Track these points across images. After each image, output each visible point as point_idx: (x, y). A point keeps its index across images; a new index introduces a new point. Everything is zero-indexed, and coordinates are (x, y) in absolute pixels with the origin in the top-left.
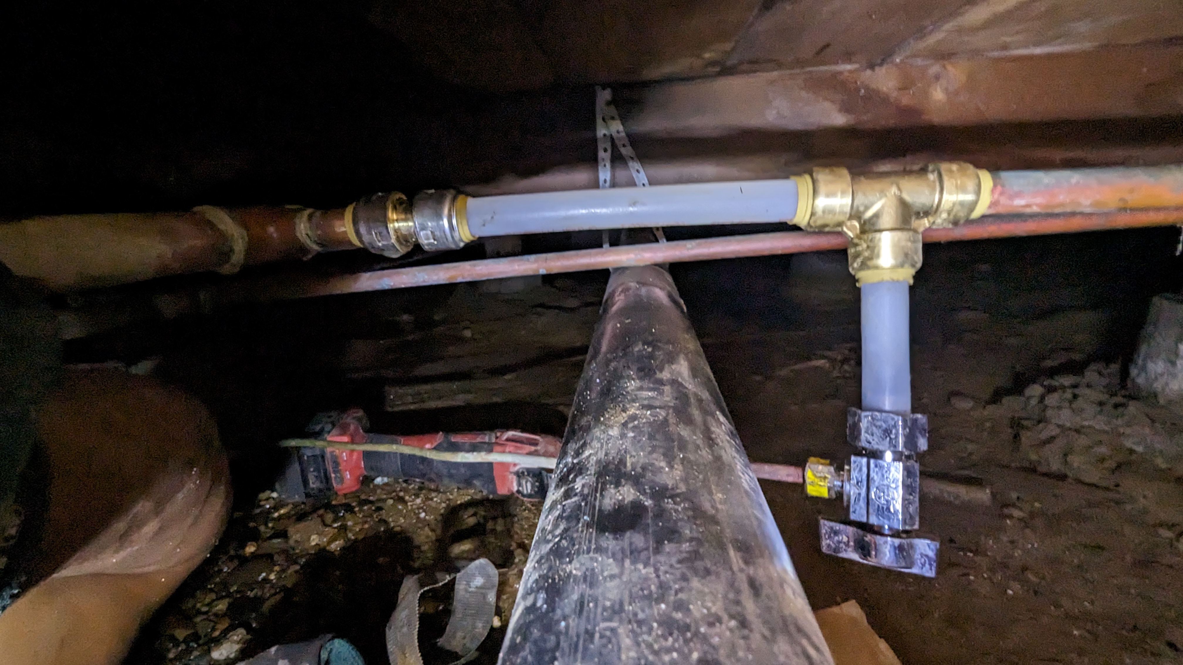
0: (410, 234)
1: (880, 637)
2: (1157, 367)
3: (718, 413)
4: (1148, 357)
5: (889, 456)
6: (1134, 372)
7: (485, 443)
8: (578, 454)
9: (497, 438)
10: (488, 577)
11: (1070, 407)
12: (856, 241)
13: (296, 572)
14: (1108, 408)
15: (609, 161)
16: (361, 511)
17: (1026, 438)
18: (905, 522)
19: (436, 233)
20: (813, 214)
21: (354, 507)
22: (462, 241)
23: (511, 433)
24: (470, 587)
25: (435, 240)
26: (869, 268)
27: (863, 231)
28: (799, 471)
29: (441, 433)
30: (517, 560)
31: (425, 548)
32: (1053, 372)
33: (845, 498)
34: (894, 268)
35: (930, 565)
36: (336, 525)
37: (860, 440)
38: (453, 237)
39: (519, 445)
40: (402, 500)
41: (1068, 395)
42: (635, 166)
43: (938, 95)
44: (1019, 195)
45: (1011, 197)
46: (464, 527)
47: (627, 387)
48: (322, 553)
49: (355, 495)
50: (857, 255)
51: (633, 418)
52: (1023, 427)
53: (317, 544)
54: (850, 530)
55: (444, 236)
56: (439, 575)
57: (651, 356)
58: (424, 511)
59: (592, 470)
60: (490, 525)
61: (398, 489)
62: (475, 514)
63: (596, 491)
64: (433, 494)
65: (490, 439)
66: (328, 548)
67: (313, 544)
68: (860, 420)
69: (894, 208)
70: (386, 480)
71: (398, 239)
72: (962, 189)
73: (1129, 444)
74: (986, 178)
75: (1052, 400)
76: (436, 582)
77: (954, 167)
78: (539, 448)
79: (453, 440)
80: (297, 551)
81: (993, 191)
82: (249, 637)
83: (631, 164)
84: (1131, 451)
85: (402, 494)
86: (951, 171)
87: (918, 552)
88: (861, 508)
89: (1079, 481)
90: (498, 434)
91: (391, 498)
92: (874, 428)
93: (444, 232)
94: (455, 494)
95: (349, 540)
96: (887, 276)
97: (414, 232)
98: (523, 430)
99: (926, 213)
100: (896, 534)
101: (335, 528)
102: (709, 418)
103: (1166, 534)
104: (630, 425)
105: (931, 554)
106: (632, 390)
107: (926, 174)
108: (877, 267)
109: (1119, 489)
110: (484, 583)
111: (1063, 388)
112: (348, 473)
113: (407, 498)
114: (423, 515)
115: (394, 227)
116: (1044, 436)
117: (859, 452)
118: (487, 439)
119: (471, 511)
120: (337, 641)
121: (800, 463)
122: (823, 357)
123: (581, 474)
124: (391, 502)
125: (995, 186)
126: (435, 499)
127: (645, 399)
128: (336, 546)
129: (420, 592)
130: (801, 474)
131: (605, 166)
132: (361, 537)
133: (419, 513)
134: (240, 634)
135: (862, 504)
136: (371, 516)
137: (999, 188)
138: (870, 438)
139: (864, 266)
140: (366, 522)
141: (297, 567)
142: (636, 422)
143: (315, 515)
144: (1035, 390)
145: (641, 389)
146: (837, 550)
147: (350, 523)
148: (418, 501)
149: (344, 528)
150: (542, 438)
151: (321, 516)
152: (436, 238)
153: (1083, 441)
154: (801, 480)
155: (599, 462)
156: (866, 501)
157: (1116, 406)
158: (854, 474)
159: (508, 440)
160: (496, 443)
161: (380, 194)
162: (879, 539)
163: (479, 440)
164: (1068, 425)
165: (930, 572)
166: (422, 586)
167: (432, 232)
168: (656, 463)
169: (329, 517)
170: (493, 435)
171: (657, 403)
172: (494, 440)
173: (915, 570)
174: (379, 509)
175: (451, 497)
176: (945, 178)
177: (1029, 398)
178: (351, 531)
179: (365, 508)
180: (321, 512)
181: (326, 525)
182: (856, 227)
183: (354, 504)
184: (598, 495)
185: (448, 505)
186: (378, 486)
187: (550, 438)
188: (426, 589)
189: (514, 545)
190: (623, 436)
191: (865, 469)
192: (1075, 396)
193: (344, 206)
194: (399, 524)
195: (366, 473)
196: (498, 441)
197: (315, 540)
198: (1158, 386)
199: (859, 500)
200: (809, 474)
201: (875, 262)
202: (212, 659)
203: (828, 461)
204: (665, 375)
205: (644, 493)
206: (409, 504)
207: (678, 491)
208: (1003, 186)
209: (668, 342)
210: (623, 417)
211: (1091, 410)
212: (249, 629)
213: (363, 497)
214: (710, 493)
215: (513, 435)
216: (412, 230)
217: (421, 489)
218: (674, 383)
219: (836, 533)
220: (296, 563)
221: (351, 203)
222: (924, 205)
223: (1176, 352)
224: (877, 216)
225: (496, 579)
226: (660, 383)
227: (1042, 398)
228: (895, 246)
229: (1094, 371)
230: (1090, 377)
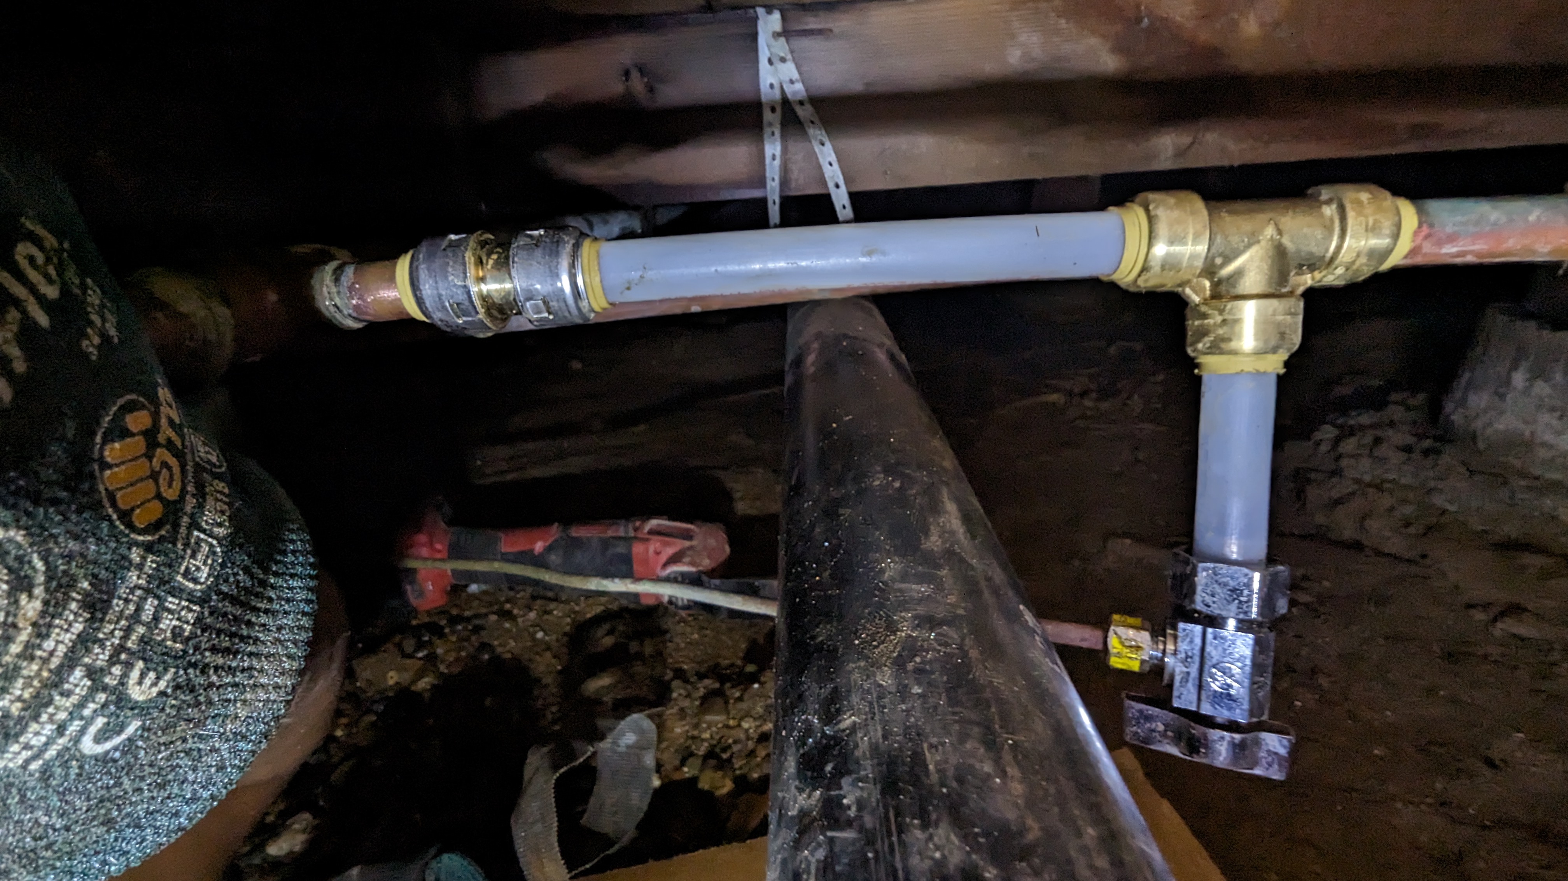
0: (508, 303)
1: (1162, 796)
2: (1479, 400)
3: (1021, 607)
4: (1470, 386)
5: (1232, 623)
6: (1449, 407)
7: (619, 538)
9: (636, 530)
10: (641, 732)
11: (1371, 455)
12: (1204, 309)
13: (373, 724)
14: (1416, 456)
15: (778, 126)
16: (453, 632)
17: (1313, 493)
18: (1252, 713)
19: (551, 304)
20: (1144, 269)
21: (442, 628)
22: (593, 311)
23: (654, 523)
24: (619, 746)
25: (550, 313)
26: (1222, 352)
27: (1216, 296)
28: (1099, 634)
29: (556, 524)
30: (675, 695)
31: (548, 680)
32: (1344, 406)
33: (1166, 677)
34: (1259, 353)
35: (1280, 765)
36: (420, 655)
37: (1193, 601)
38: (579, 309)
39: (667, 539)
40: (507, 615)
41: (1368, 439)
42: (816, 133)
44: (1452, 239)
45: (1440, 243)
46: (599, 650)
47: (882, 571)
48: (404, 693)
49: (442, 612)
50: (1203, 333)
51: (911, 648)
52: (1309, 481)
53: (397, 683)
54: (1170, 716)
55: (564, 308)
56: (577, 745)
57: (901, 499)
58: (542, 630)
60: (634, 647)
61: (503, 599)
62: (610, 632)
63: (889, 834)
64: (552, 606)
65: (626, 532)
66: (413, 688)
67: (391, 682)
68: (1194, 573)
69: (1269, 262)
70: (484, 587)
71: (488, 313)
72: (1373, 230)
73: (1439, 500)
74: (1408, 211)
75: (1349, 445)
76: (576, 758)
77: (1364, 196)
78: (694, 543)
79: (574, 534)
80: (369, 694)
81: (1416, 234)
82: (316, 822)
83: (811, 131)
84: (1444, 512)
85: (508, 606)
86: (1359, 203)
87: (1264, 748)
88: (1189, 691)
89: (1379, 553)
90: (638, 524)
91: (494, 613)
92: (1216, 586)
93: (565, 301)
94: (583, 605)
95: (442, 674)
96: (1249, 365)
97: (515, 300)
98: (672, 518)
99: (1312, 264)
100: (1236, 728)
101: (420, 659)
102: (1017, 628)
103: (1479, 616)
104: (910, 666)
105: (1283, 752)
106: (893, 580)
107: (1320, 207)
108: (1234, 353)
109: (1428, 561)
110: (637, 741)
111: (1362, 428)
112: (430, 583)
113: (515, 611)
114: (540, 635)
115: (481, 291)
116: (1335, 494)
117: (1191, 617)
118: (621, 533)
119: (606, 627)
121: (1104, 625)
122: (1057, 390)
123: (849, 773)
124: (493, 618)
125: (1420, 225)
126: (555, 612)
127: (920, 601)
128: (424, 684)
129: (555, 777)
130: (1101, 640)
131: (773, 134)
132: (456, 670)
133: (536, 632)
134: (303, 820)
135: (1191, 688)
136: (468, 639)
137: (1425, 230)
138: (1208, 599)
139: (1216, 348)
140: (460, 649)
141: (373, 718)
142: (918, 659)
143: (390, 646)
144: (1327, 432)
145: (904, 578)
146: (1147, 740)
147: (440, 651)
148: (532, 615)
149: (432, 658)
150: (698, 526)
151: (399, 646)
152: (552, 310)
153: (1387, 501)
154: (1100, 647)
156: (1197, 682)
157: (1426, 453)
158: (1183, 646)
159: (651, 532)
160: (635, 538)
161: (453, 237)
162: (1215, 734)
163: (610, 533)
164: (1367, 478)
165: (1276, 774)
166: (555, 767)
167: (544, 302)
168: (978, 766)
169: (409, 645)
170: (630, 526)
171: (940, 613)
172: (632, 534)
173: (1257, 771)
174: (477, 629)
175: (577, 608)
176: (1351, 215)
177: (1318, 444)
178: (442, 661)
179: (460, 627)
180: (397, 638)
181: (405, 656)
182: (1205, 288)
183: (443, 622)
184: (894, 839)
185: (574, 621)
186: (474, 597)
187: (708, 527)
189: (669, 675)
190: (903, 692)
191: (1198, 641)
192: (1378, 441)
193: (393, 256)
194: (508, 648)
195: (455, 582)
196: (639, 535)
197: (393, 678)
198: (1478, 424)
199: (1187, 681)
200: (1114, 643)
201: (1233, 345)
202: (268, 855)
203: (1137, 621)
204: (934, 542)
205: (976, 848)
206: (520, 620)
207: (1031, 837)
208: (1431, 226)
209: (920, 467)
210: (894, 646)
211: (1396, 458)
212: (316, 812)
213: (454, 612)
215: (659, 525)
216: (512, 298)
217: (534, 598)
218: (951, 555)
219: (1149, 718)
220: (369, 711)
221: (406, 252)
222: (1311, 254)
223: (1508, 382)
224: (1239, 273)
225: (654, 736)
226: (930, 560)
227: (1337, 441)
228: (1264, 324)
229: (1396, 403)
230: (1395, 412)
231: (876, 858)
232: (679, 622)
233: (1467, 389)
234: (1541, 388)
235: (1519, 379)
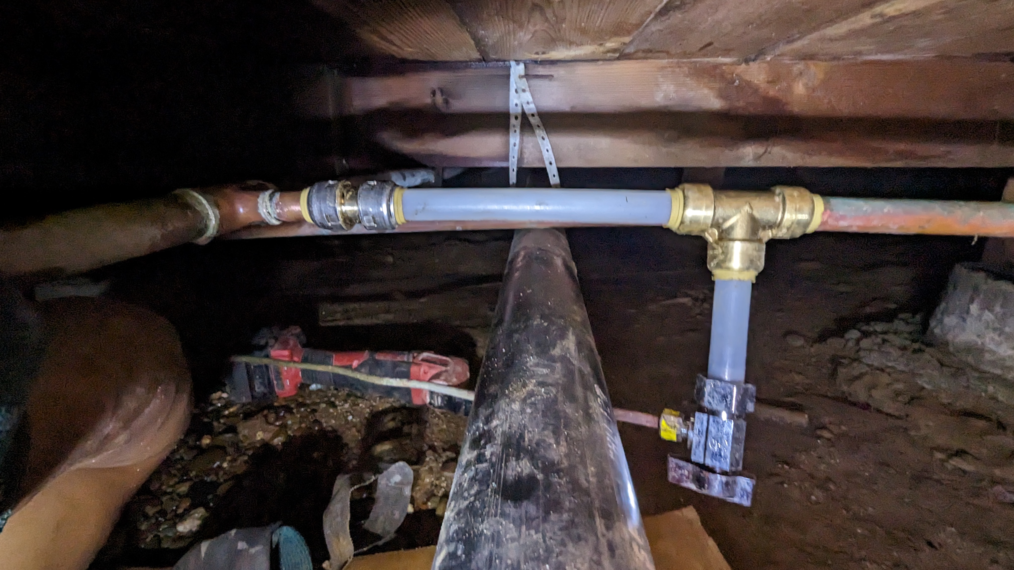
0: (355, 217)
1: (709, 535)
2: (950, 321)
3: (596, 386)
4: (945, 312)
5: (724, 416)
6: (933, 323)
7: (403, 362)
8: (488, 421)
9: (414, 358)
10: (404, 475)
11: (879, 350)
12: (715, 245)
13: (246, 462)
14: (909, 353)
15: (519, 127)
16: (298, 412)
17: (842, 371)
18: (732, 465)
19: (376, 219)
20: (682, 223)
21: (292, 409)
22: (397, 224)
23: (425, 355)
24: (390, 482)
25: (375, 223)
26: (721, 267)
27: (721, 239)
28: (656, 419)
29: (367, 351)
30: (427, 459)
31: (352, 445)
32: (870, 319)
33: (689, 443)
34: (741, 270)
35: (748, 497)
36: (277, 424)
37: (703, 401)
38: (390, 222)
39: (432, 365)
40: (332, 404)
41: (879, 340)
42: (540, 132)
43: (799, 88)
44: (843, 218)
45: (837, 220)
46: (385, 429)
47: (527, 362)
48: (266, 446)
49: (293, 399)
50: (714, 257)
51: (531, 394)
52: (841, 364)
53: (262, 439)
54: (690, 466)
55: (383, 221)
56: (366, 475)
57: (546, 331)
58: (352, 414)
59: (499, 440)
60: (406, 429)
61: (330, 395)
62: (393, 419)
63: (502, 462)
64: (359, 401)
65: (408, 359)
66: (271, 443)
67: (259, 438)
68: (705, 385)
69: (746, 223)
70: (319, 386)
71: (345, 221)
72: (799, 210)
73: (920, 382)
74: (819, 202)
75: (865, 343)
76: (365, 481)
77: (796, 193)
78: (448, 368)
79: (377, 358)
80: (246, 444)
81: (823, 214)
82: (207, 515)
83: (537, 132)
84: (923, 388)
85: (333, 399)
86: (792, 196)
87: (739, 485)
88: (700, 451)
89: (879, 411)
90: (415, 355)
91: (324, 402)
92: (715, 393)
93: (383, 218)
94: (377, 402)
95: (289, 436)
96: (736, 276)
97: (358, 216)
98: (436, 353)
99: (771, 226)
100: (724, 473)
101: (278, 426)
102: (589, 393)
103: (939, 455)
104: (529, 401)
105: (749, 489)
106: (531, 366)
107: (774, 196)
108: (728, 269)
109: (909, 419)
110: (401, 480)
111: (875, 333)
112: (288, 381)
113: (337, 403)
114: (350, 418)
115: (342, 210)
116: (856, 373)
117: (702, 410)
118: (406, 360)
119: (391, 416)
120: (285, 528)
121: (658, 414)
122: (687, 295)
123: (490, 442)
124: (324, 405)
125: (825, 209)
126: (361, 405)
127: (541, 376)
128: (278, 441)
129: (351, 490)
130: (657, 422)
131: (515, 131)
132: (298, 434)
133: (347, 416)
134: (200, 512)
135: (701, 449)
136: (307, 417)
137: (828, 212)
138: (711, 400)
139: (719, 266)
140: (302, 422)
141: (246, 458)
142: (533, 399)
143: (260, 415)
144: (854, 334)
145: (537, 365)
146: (679, 481)
147: (289, 422)
148: (347, 406)
149: (284, 426)
150: (452, 359)
151: (266, 416)
152: (377, 222)
153: (885, 379)
154: (656, 426)
155: (504, 433)
156: (704, 447)
157: (915, 351)
158: (697, 426)
159: (423, 360)
160: (413, 362)
161: (331, 182)
162: (711, 476)
163: (399, 359)
164: (876, 364)
165: (746, 503)
166: (353, 485)
167: (373, 218)
168: (547, 440)
169: (272, 418)
170: (411, 355)
171: (550, 381)
172: (411, 360)
173: (736, 500)
174: (314, 411)
175: (374, 404)
176: (788, 202)
177: (848, 340)
178: (290, 429)
179: (302, 409)
180: (265, 412)
181: (268, 423)
182: (715, 234)
183: (293, 406)
184: (503, 465)
185: (372, 411)
186: (312, 392)
187: (458, 360)
188: (356, 487)
189: (426, 447)
190: (523, 411)
191: (705, 423)
192: (884, 341)
193: (300, 189)
194: (330, 424)
195: (303, 381)
196: (415, 361)
197: (260, 436)
198: (950, 336)
199: (699, 445)
200: (663, 423)
201: (727, 264)
202: (177, 532)
203: (678, 413)
204: (556, 352)
205: (537, 467)
206: (339, 408)
207: (563, 466)
208: (832, 210)
209: (561, 317)
210: (523, 393)
211: (895, 353)
212: (207, 508)
213: (300, 400)
214: (586, 467)
215: (428, 356)
216: (357, 215)
217: (349, 395)
218: (564, 359)
219: (680, 468)
220: (244, 454)
221: (306, 187)
222: (769, 221)
223: (968, 312)
224: (732, 228)
225: (411, 477)
226: (553, 360)
227: (858, 341)
228: (744, 254)
229: (902, 319)
230: (898, 325)
231: (494, 472)
232: (435, 417)
233: (942, 314)
234: (988, 316)
235: (974, 308)
